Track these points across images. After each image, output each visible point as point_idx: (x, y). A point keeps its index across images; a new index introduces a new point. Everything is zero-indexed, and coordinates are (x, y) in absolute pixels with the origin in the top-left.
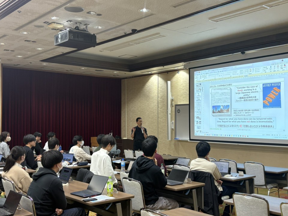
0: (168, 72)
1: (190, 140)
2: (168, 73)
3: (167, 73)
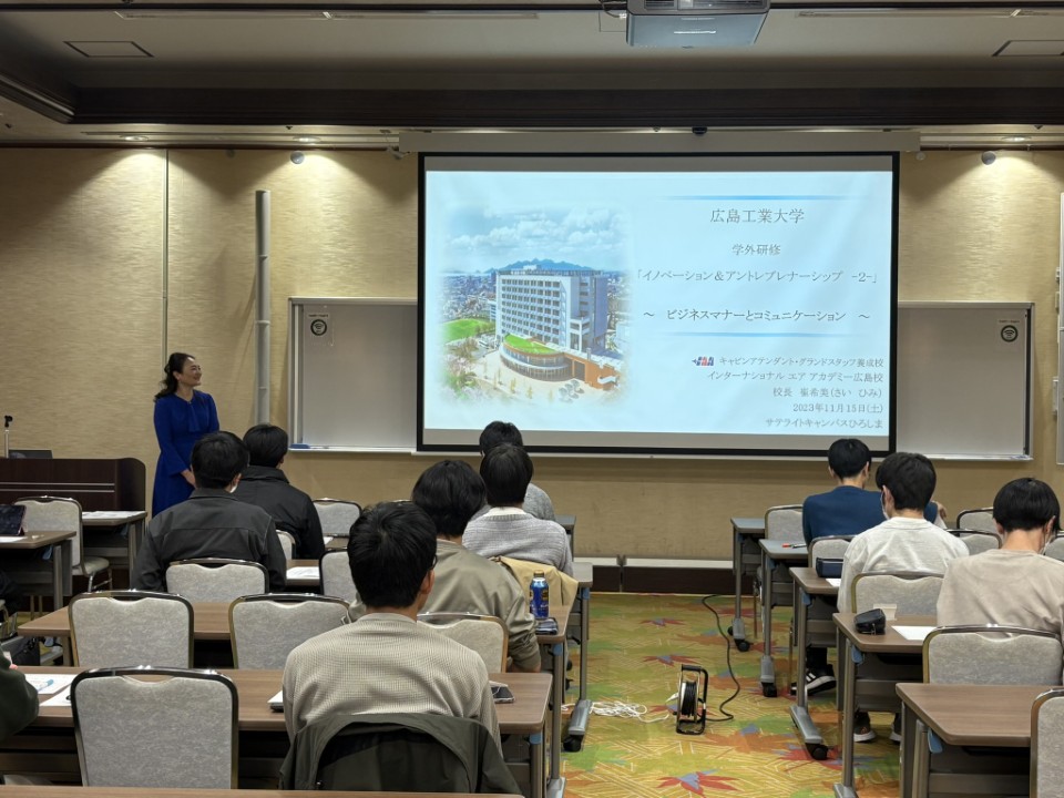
0: (231, 148)
1: (421, 447)
2: (230, 155)
3: (224, 151)
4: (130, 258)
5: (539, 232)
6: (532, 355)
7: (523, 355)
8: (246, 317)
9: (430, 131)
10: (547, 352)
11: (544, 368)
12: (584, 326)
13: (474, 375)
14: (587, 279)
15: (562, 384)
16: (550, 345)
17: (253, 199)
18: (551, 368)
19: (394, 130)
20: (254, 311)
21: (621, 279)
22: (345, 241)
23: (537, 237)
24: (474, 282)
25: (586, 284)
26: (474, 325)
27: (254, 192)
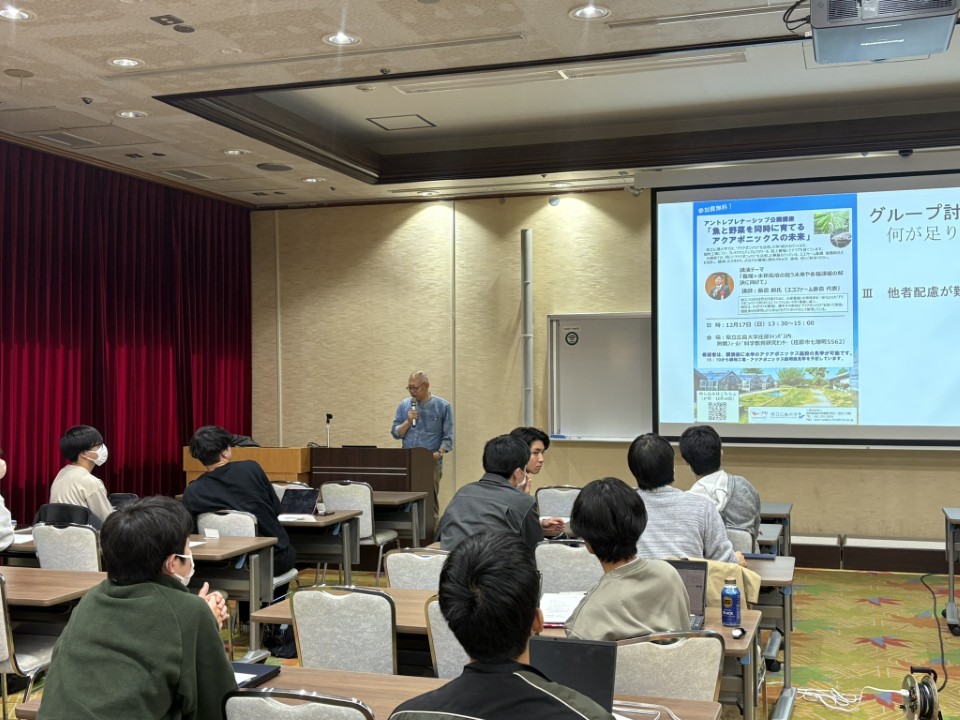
0: (502, 196)
2: (502, 203)
3: (497, 200)
4: (427, 288)
8: (515, 332)
9: (660, 170)
17: (519, 237)
19: (631, 171)
20: (520, 327)
22: (592, 266)
27: (520, 231)
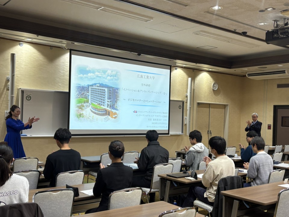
5: (100, 75)
6: (97, 109)
7: (96, 109)
10: (101, 108)
11: (101, 113)
12: (110, 101)
13: (83, 114)
14: (111, 89)
15: (104, 117)
16: (102, 106)
18: (102, 113)
21: (119, 90)
23: (99, 77)
24: (84, 88)
25: (111, 91)
26: (83, 100)
